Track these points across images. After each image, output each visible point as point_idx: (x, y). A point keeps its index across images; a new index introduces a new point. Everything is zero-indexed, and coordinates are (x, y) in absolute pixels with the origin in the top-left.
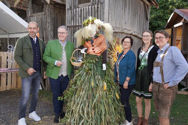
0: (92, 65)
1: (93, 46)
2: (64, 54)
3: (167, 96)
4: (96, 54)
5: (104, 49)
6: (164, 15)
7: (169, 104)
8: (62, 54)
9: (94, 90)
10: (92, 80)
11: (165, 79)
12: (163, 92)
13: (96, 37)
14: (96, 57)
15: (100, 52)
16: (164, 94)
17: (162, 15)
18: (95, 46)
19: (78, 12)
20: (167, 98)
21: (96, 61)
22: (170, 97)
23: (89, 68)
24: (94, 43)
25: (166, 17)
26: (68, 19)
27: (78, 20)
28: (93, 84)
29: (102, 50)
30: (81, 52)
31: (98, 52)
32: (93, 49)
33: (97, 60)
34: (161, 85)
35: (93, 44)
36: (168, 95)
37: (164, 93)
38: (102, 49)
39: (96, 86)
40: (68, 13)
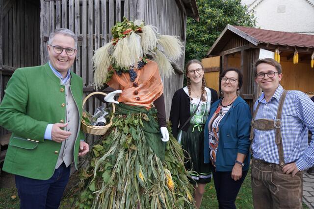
0: (139, 130)
1: (135, 85)
2: (70, 106)
3: (293, 190)
4: (142, 103)
5: (159, 93)
6: (198, 35)
7: (299, 205)
8: (65, 106)
9: (147, 191)
10: (140, 168)
11: (285, 154)
12: (284, 181)
13: (142, 65)
14: (143, 110)
15: (151, 98)
16: (286, 185)
17: (196, 33)
18: (140, 86)
19: (72, 7)
20: (293, 193)
21: (143, 120)
22: (298, 191)
23: (133, 139)
24: (137, 79)
25: (202, 37)
26: (46, 20)
27: (72, 24)
28: (142, 177)
29: (155, 95)
30: (105, 98)
31: (147, 100)
32: (136, 93)
33: (146, 118)
34: (278, 167)
35: (136, 81)
36: (295, 187)
37: (286, 182)
38: (154, 93)
39: (150, 181)
40: (45, 6)
